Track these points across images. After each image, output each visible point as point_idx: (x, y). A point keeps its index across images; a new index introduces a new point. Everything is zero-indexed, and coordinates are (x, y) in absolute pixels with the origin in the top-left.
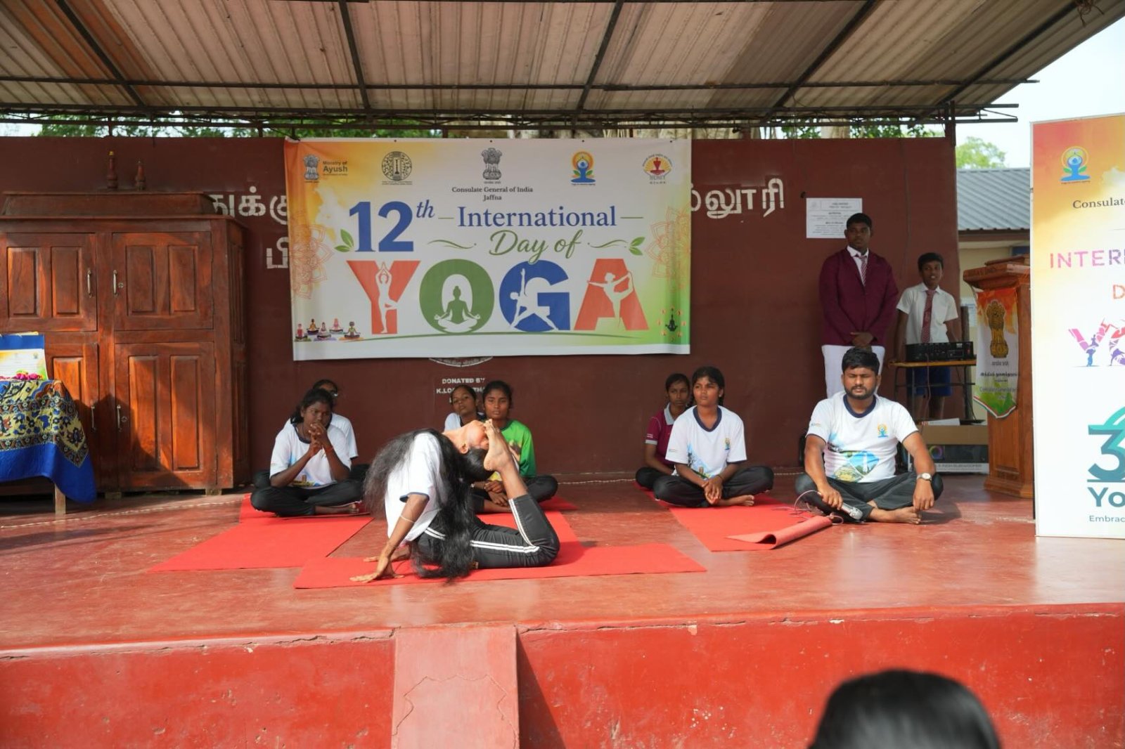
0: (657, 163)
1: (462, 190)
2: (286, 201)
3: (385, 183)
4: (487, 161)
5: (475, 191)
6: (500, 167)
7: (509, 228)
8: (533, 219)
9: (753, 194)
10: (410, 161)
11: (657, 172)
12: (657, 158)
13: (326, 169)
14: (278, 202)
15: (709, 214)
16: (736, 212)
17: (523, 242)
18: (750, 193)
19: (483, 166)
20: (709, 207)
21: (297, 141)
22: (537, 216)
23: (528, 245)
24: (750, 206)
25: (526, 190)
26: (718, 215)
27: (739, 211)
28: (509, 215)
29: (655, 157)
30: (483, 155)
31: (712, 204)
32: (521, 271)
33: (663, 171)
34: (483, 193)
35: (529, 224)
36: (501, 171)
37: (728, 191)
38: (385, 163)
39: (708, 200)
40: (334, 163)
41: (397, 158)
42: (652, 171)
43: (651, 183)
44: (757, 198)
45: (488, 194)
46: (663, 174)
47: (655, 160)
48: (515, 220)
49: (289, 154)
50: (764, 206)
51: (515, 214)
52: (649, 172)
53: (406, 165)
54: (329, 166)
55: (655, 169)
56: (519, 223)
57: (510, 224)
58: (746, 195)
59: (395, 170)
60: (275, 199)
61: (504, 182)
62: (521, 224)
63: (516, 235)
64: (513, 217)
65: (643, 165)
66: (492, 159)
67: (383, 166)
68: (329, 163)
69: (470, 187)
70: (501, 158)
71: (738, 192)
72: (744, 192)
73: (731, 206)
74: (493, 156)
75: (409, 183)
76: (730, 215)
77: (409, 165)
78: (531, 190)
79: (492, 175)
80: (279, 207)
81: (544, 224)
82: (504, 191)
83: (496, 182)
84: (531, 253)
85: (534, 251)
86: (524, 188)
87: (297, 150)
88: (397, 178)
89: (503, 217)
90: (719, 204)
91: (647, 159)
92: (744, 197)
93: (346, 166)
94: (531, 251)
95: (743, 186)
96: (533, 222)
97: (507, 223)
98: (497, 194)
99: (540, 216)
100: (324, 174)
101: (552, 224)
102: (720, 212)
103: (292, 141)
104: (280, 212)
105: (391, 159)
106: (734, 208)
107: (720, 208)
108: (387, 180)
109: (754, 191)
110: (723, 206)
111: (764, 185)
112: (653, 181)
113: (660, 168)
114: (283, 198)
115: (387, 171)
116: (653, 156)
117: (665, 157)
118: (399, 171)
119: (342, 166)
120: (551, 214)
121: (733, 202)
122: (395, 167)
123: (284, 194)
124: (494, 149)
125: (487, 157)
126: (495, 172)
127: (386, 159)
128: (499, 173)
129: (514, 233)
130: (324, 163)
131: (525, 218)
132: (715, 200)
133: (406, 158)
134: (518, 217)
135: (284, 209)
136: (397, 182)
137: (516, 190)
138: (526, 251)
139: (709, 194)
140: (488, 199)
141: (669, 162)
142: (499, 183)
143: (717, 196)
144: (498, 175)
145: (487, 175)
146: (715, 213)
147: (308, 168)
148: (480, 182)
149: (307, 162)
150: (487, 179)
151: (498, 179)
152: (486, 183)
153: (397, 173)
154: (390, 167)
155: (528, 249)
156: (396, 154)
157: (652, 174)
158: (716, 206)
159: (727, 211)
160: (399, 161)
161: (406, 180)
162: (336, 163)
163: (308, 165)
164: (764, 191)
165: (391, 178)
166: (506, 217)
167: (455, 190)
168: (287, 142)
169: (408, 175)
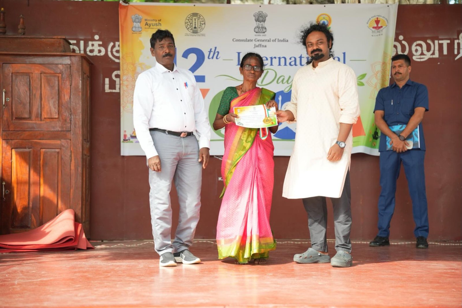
0: (377, 22)
1: (239, 40)
2: (119, 46)
3: (187, 35)
4: (257, 20)
5: (248, 41)
6: (266, 24)
7: (271, 67)
8: (288, 61)
9: (448, 44)
10: (204, 20)
11: (377, 28)
12: (377, 18)
13: (147, 24)
14: (114, 46)
15: (414, 58)
16: (434, 56)
17: (280, 77)
18: (445, 43)
19: (255, 24)
20: (414, 52)
21: (127, 5)
22: (290, 59)
23: (284, 79)
24: (445, 52)
25: (284, 40)
26: (420, 58)
27: (437, 55)
28: (271, 58)
29: (376, 17)
30: (254, 16)
31: (416, 51)
32: (279, 97)
33: (382, 27)
34: (254, 42)
35: (285, 64)
36: (267, 28)
37: (429, 41)
38: (187, 21)
39: (414, 48)
40: (152, 20)
41: (195, 18)
42: (373, 28)
43: (373, 36)
44: (451, 47)
45: (257, 43)
46: (381, 29)
47: (376, 19)
48: (276, 62)
49: (122, 12)
50: (456, 52)
51: (275, 58)
52: (371, 28)
53: (202, 22)
54: (148, 22)
55: (375, 25)
56: (278, 64)
57: (271, 65)
58: (442, 44)
59: (194, 26)
60: (112, 44)
61: (269, 35)
62: (280, 65)
63: (276, 73)
64: (274, 60)
65: (367, 23)
66: (261, 19)
67: (185, 23)
68: (149, 20)
69: (245, 39)
70: (267, 18)
71: (436, 42)
72: (441, 42)
73: (431, 52)
74: (262, 16)
75: (203, 35)
76: (430, 59)
77: (203, 23)
78: (287, 41)
79: (261, 30)
80: (114, 50)
81: (295, 65)
82: (268, 41)
83: (263, 35)
84: (286, 85)
85: (288, 83)
86: (282, 39)
87: (127, 10)
88: (195, 31)
89: (267, 59)
90: (422, 51)
91: (370, 19)
92: (441, 46)
93: (160, 22)
94: (286, 83)
95: (440, 37)
96: (288, 63)
97: (270, 64)
98: (263, 43)
99: (293, 59)
100: (146, 28)
101: (301, 64)
102: (422, 57)
103: (123, 4)
104: (115, 54)
105: (191, 18)
106: (433, 54)
107: (422, 54)
108: (188, 32)
109: (449, 41)
110: (425, 52)
111: (456, 37)
112: (374, 34)
113: (379, 25)
114: (117, 43)
115: (188, 27)
116: (375, 16)
117: (383, 17)
118: (196, 26)
119: (157, 22)
120: (301, 57)
121: (432, 49)
122: (194, 23)
123: (118, 41)
124: (262, 12)
125: (257, 17)
126: (262, 28)
127: (188, 18)
128: (265, 28)
129: (274, 71)
130: (146, 20)
131: (282, 60)
132: (419, 48)
133: (201, 17)
134: (278, 59)
135: (118, 51)
136: (195, 34)
137: (277, 40)
138: (283, 83)
139: (415, 44)
140: (257, 47)
141: (386, 21)
142: (265, 35)
143: (420, 45)
144: (264, 30)
145: (257, 30)
146: (419, 57)
147: (134, 23)
148: (252, 35)
149: (134, 19)
150: (256, 33)
151: (264, 33)
152: (256, 35)
153: (195, 28)
154: (190, 23)
155: (284, 82)
156: (195, 15)
157: (374, 30)
158: (419, 52)
159: (428, 56)
160: (196, 20)
161: (201, 33)
162: (154, 20)
163: (135, 21)
164: (456, 42)
165: (191, 31)
166: (269, 59)
167: (234, 40)
168: (121, 4)
169: (203, 29)
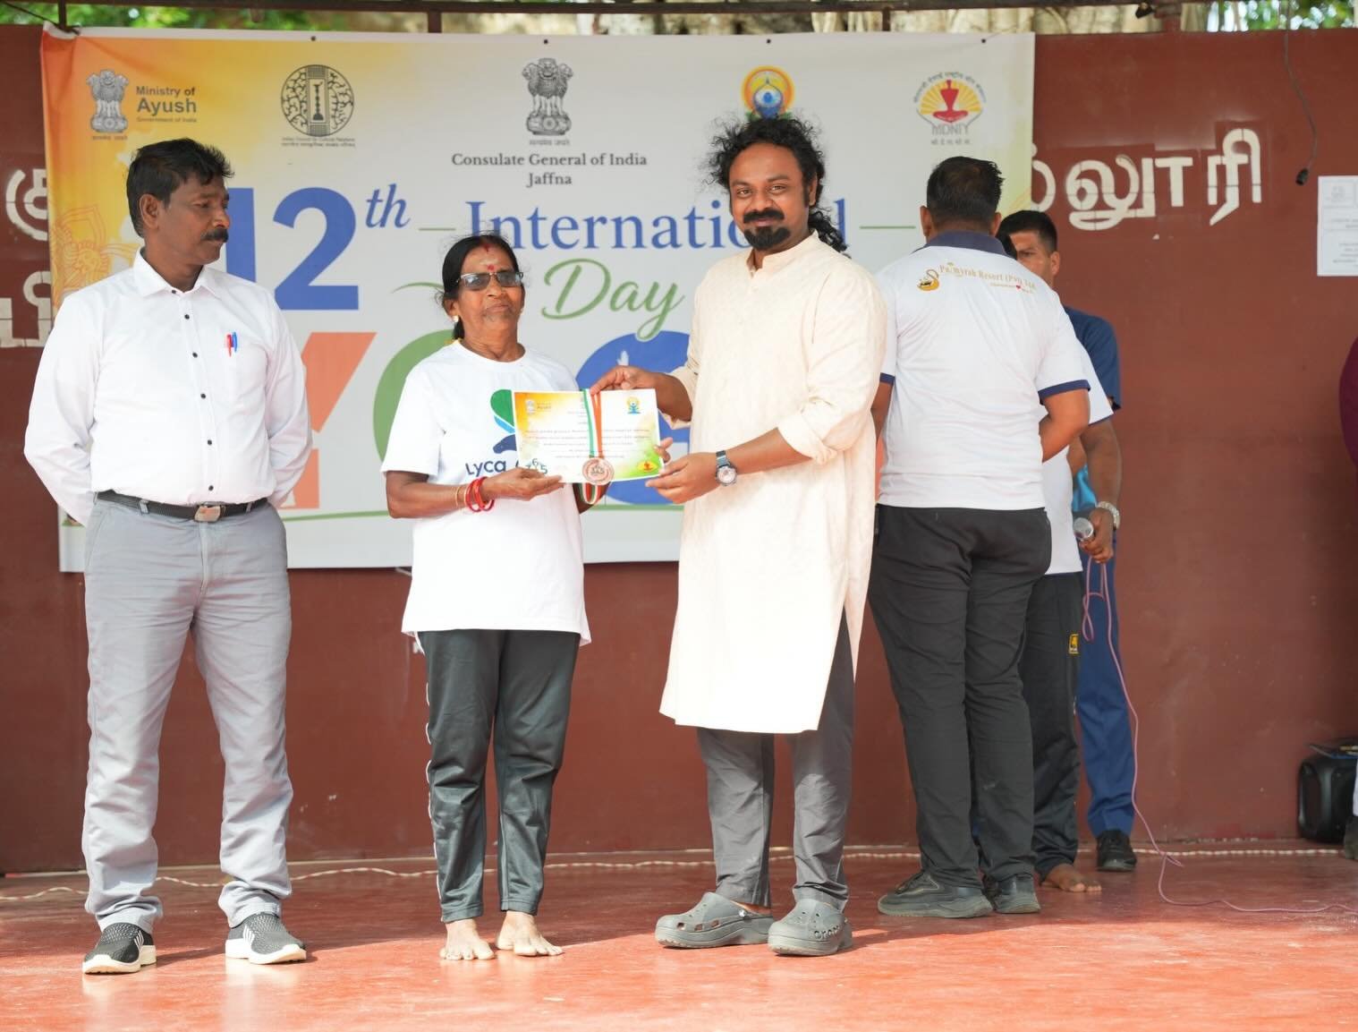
0: (950, 95)
1: (474, 161)
2: (45, 182)
3: (288, 142)
4: (536, 90)
5: (508, 163)
6: (567, 104)
7: (590, 254)
8: (648, 232)
9: (1185, 169)
10: (350, 89)
11: (950, 115)
12: (949, 82)
13: (143, 105)
14: (26, 185)
15: (1075, 219)
16: (1139, 213)
17: (623, 287)
18: (1177, 166)
19: (528, 103)
20: (1073, 200)
21: (71, 36)
22: (656, 223)
23: (634, 294)
24: (1177, 199)
25: (632, 160)
26: (1096, 220)
27: (1149, 210)
28: (590, 222)
29: (945, 78)
30: (525, 75)
31: (1082, 194)
32: (619, 357)
33: (964, 113)
34: (527, 168)
35: (639, 244)
36: (570, 116)
37: (1123, 162)
38: (289, 93)
39: (1072, 185)
40: (162, 92)
41: (318, 82)
42: (936, 114)
43: (934, 142)
44: (1194, 179)
45: (539, 171)
46: (964, 120)
47: (946, 87)
48: (604, 234)
49: (51, 65)
50: (1212, 199)
51: (603, 220)
52: (930, 117)
53: (341, 99)
54: (150, 98)
55: (943, 107)
56: (613, 242)
57: (591, 244)
58: (1166, 171)
59: (313, 112)
60: (19, 176)
61: (579, 140)
62: (619, 244)
63: (606, 272)
64: (598, 227)
65: (916, 100)
66: (549, 85)
67: (283, 101)
68: (152, 91)
69: (495, 155)
70: (570, 82)
71: (1147, 163)
72: (1161, 163)
73: (1131, 198)
74: (552, 77)
75: (348, 143)
76: (1126, 223)
77: (346, 99)
78: (644, 162)
79: (550, 124)
80: (29, 197)
81: (674, 244)
82: (578, 162)
83: (559, 143)
84: (643, 315)
85: (649, 308)
86: (625, 155)
87: (72, 53)
88: (318, 129)
89: (575, 226)
90: (1100, 194)
91: (924, 85)
92: (1162, 176)
93: (192, 98)
94: (643, 308)
95: (1159, 148)
96: (647, 240)
97: (584, 241)
98: (560, 171)
99: (665, 225)
100: (140, 120)
101: (693, 243)
102: (1100, 214)
103: (58, 34)
104: (32, 210)
105: (303, 83)
106: (1138, 204)
107: (1101, 205)
108: (291, 132)
109: (1188, 162)
110: (1110, 199)
111: (1213, 146)
112: (939, 137)
113: (957, 107)
114: (38, 174)
115: (294, 113)
116: (940, 76)
117: (968, 78)
118: (322, 112)
119: (182, 98)
120: (692, 218)
121: (1134, 187)
122: (313, 102)
123: (42, 165)
124: (554, 62)
125: (535, 79)
126: (556, 116)
127: (291, 84)
128: (567, 118)
129: (600, 265)
130: (140, 90)
131: (629, 230)
132: (1089, 185)
133: (339, 80)
134: (611, 226)
135: (41, 203)
136: (319, 140)
137: (607, 160)
138: (631, 308)
139: (1076, 170)
140: (538, 181)
141: (977, 92)
142: (566, 143)
143: (1094, 176)
144: (562, 125)
145: (535, 124)
146: (1091, 215)
147: (99, 102)
148: (519, 142)
149: (97, 87)
150: (535, 133)
151: (562, 133)
152: (532, 143)
153: (318, 117)
154: (301, 102)
155: (635, 305)
156: (316, 71)
157: (937, 121)
158: (1091, 200)
159: (1120, 211)
160: (322, 88)
161: (340, 135)
162: (169, 91)
163: (100, 95)
164: (1213, 162)
165: (305, 129)
166: (583, 226)
167: (458, 160)
168: (47, 35)
169: (345, 122)
